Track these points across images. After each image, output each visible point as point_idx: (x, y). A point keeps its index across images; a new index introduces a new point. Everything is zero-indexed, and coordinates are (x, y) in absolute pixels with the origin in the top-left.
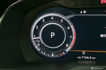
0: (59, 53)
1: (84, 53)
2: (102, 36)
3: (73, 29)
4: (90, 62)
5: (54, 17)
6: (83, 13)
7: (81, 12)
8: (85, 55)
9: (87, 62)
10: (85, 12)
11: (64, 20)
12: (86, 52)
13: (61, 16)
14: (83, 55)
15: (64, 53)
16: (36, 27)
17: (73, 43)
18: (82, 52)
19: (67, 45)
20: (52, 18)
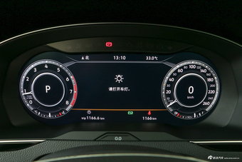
0: (58, 113)
1: (89, 112)
2: (111, 89)
3: (74, 81)
4: (98, 124)
5: (48, 64)
6: (85, 60)
7: (83, 58)
8: (91, 115)
9: (93, 124)
10: (87, 58)
11: (61, 69)
12: (91, 111)
13: (57, 64)
14: (89, 115)
15: (63, 113)
16: (26, 79)
17: (74, 99)
18: (87, 111)
19: (67, 102)
20: (46, 67)
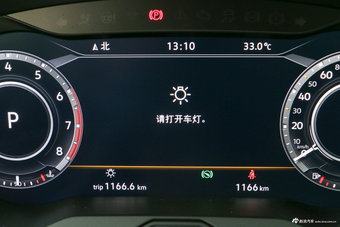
0: (38, 175)
1: (111, 171)
2: (161, 119)
3: (74, 101)
4: (132, 200)
5: (11, 62)
6: (100, 52)
7: (95, 48)
8: (115, 180)
9: (121, 201)
10: (105, 46)
11: (43, 72)
12: (116, 170)
13: (34, 61)
14: (110, 180)
15: (50, 175)
17: (75, 143)
18: (105, 170)
19: (59, 151)
20: (8, 67)
